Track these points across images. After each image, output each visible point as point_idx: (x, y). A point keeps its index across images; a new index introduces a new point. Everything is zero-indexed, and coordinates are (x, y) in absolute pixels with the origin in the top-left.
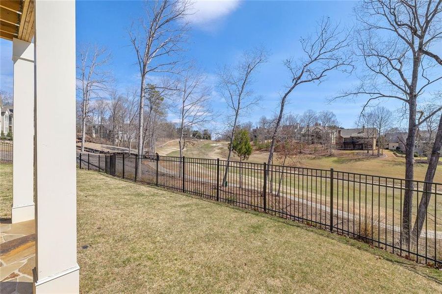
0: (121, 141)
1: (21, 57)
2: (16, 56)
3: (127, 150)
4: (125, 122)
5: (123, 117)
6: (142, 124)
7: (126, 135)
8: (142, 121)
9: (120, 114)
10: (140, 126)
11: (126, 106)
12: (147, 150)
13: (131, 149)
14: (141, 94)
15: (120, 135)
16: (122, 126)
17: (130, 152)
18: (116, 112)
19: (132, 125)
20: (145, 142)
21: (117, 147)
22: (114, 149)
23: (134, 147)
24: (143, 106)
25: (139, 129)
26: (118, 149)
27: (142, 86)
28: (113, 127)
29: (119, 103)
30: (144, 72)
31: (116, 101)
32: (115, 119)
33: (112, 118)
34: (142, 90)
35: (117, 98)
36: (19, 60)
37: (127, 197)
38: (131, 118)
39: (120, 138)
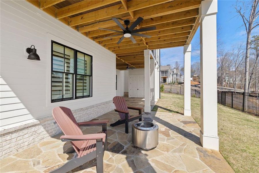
0: (227, 83)
1: (187, 51)
2: (185, 51)
3: (233, 90)
4: (231, 70)
5: (229, 67)
6: (248, 70)
7: (231, 79)
8: (248, 67)
9: (226, 65)
10: (246, 71)
11: (232, 58)
12: (252, 90)
13: (236, 89)
14: (247, 47)
15: (227, 80)
16: (228, 73)
17: (236, 91)
18: (223, 64)
19: (238, 71)
20: (251, 84)
21: (224, 88)
22: (222, 89)
23: (240, 88)
24: (248, 55)
25: (245, 73)
26: (225, 89)
27: (247, 41)
28: (221, 74)
29: (226, 57)
30: (249, 30)
31: (223, 57)
32: (223, 68)
33: (221, 68)
34: (247, 44)
35: (224, 54)
36: (186, 53)
37: (238, 119)
38: (236, 66)
39: (227, 81)
